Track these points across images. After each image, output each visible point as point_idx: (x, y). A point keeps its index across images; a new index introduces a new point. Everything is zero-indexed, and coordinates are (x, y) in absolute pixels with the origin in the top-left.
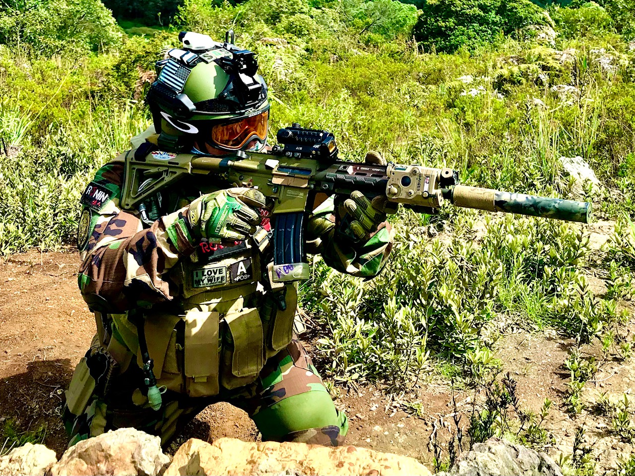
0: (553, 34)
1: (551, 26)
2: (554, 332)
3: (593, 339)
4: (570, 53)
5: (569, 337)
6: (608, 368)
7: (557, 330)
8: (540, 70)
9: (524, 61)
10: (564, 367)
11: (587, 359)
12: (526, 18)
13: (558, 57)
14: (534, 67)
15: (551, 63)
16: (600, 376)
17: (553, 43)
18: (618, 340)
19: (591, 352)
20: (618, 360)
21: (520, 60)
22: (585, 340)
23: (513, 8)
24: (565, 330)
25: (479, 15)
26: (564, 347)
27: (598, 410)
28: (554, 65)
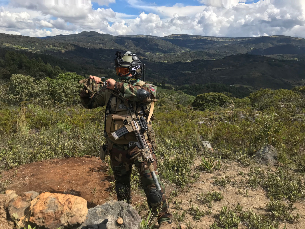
1: (233, 104)
25: (212, 100)
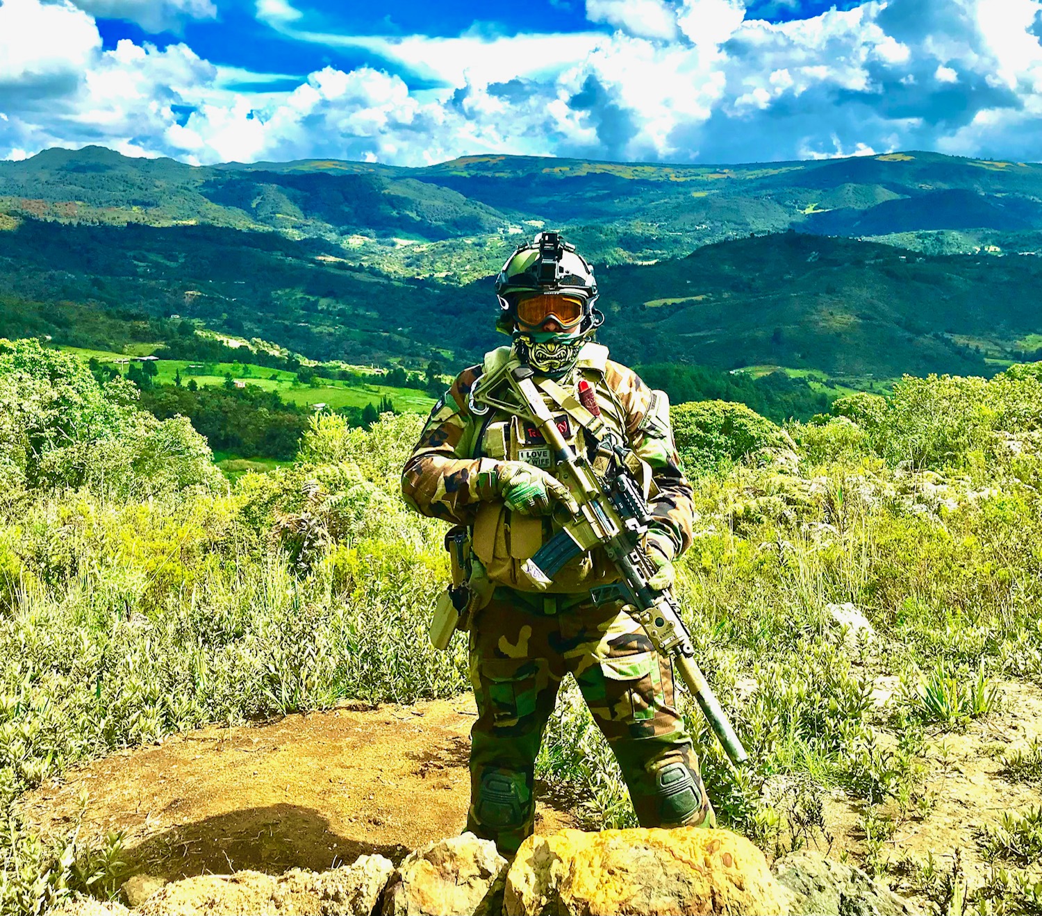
0: (795, 459)
1: (791, 448)
2: (842, 793)
3: (887, 798)
4: (819, 482)
5: (860, 798)
6: (907, 828)
7: (845, 790)
8: (784, 505)
9: (762, 494)
10: (858, 829)
11: (882, 820)
12: (759, 439)
13: (805, 488)
14: (776, 499)
15: (799, 496)
16: (898, 837)
17: (796, 470)
18: (914, 798)
19: (886, 812)
20: (918, 820)
21: (758, 493)
22: (878, 799)
23: (741, 425)
24: (854, 791)
25: (697, 435)
26: (854, 809)
27: (901, 870)
28: (801, 497)
